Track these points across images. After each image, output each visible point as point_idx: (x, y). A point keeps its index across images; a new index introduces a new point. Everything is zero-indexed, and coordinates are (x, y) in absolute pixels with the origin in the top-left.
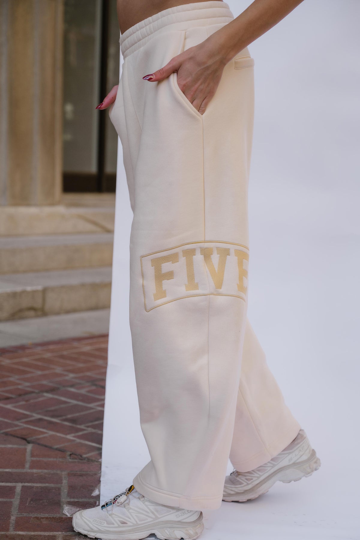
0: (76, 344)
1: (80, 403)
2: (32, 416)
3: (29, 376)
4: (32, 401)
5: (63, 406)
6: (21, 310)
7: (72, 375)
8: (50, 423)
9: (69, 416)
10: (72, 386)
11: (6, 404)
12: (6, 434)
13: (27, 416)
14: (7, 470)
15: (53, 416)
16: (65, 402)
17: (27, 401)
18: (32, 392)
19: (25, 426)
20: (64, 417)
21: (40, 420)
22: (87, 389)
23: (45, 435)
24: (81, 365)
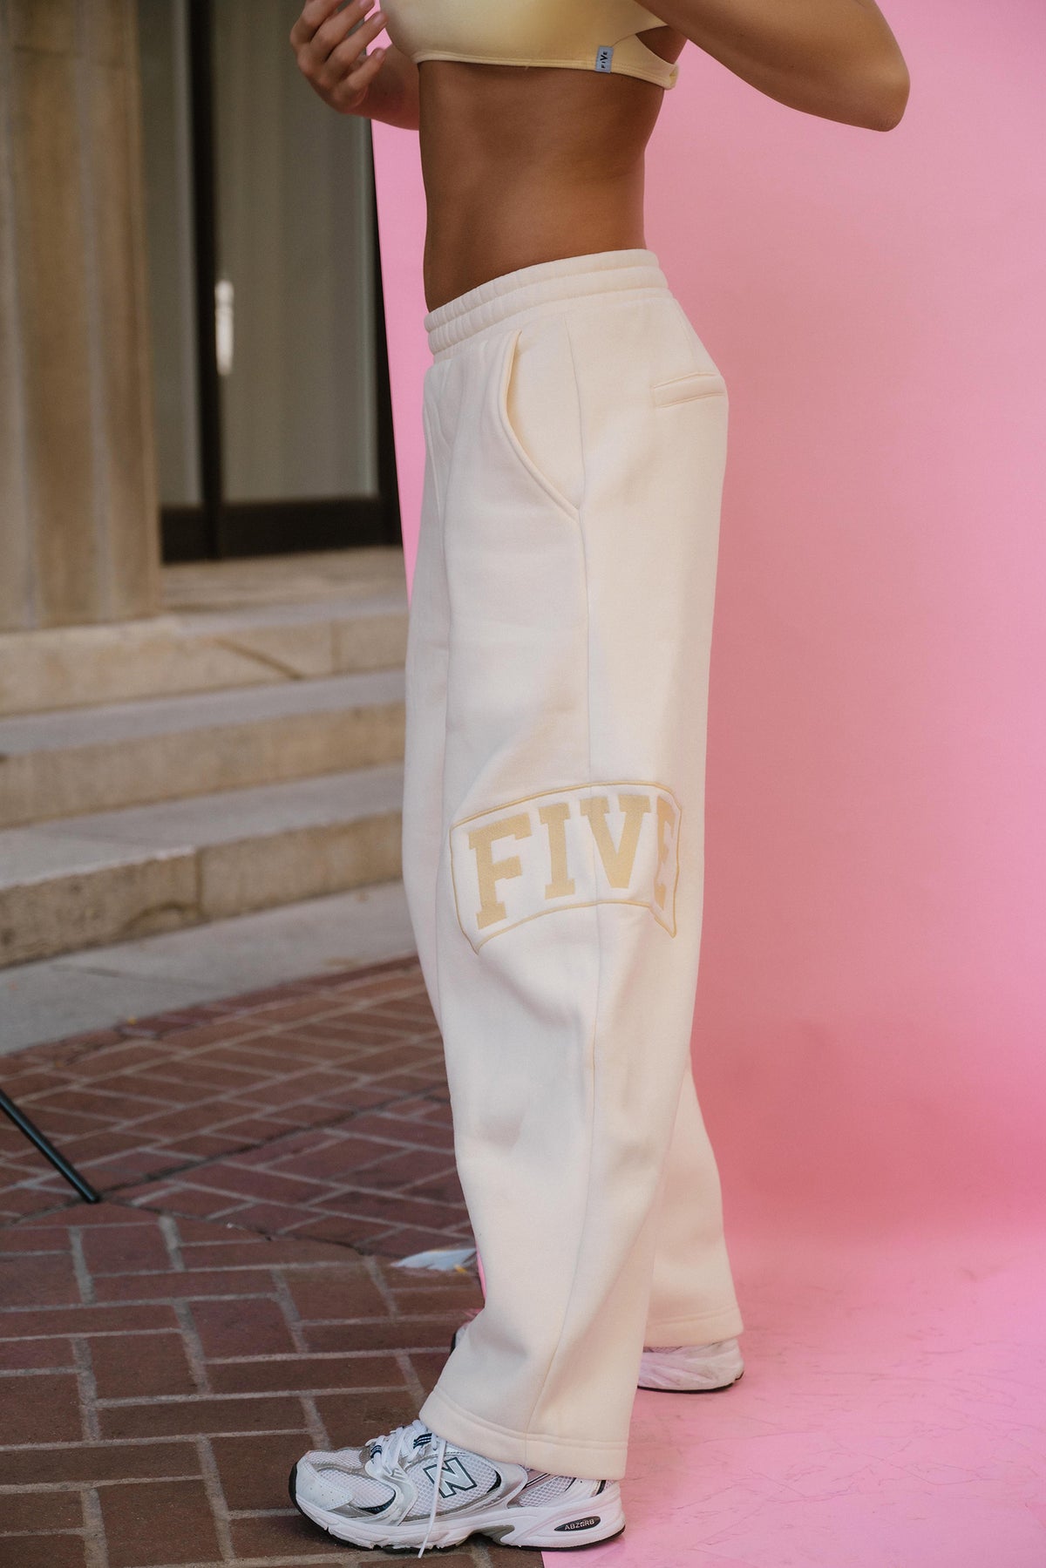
0: (325, 994)
1: (426, 1148)
2: (331, 1189)
3: (260, 1086)
4: (307, 1151)
5: (388, 1157)
6: (147, 913)
7: (364, 1079)
8: (384, 1201)
9: (419, 1182)
10: (382, 1105)
11: (253, 1163)
12: (297, 1235)
13: (318, 1190)
14: (352, 1321)
15: (381, 1185)
16: (390, 1149)
17: (295, 1151)
18: (296, 1129)
19: (329, 1213)
20: (408, 1186)
21: (354, 1197)
22: (423, 1111)
23: (390, 1233)
24: (373, 1050)
